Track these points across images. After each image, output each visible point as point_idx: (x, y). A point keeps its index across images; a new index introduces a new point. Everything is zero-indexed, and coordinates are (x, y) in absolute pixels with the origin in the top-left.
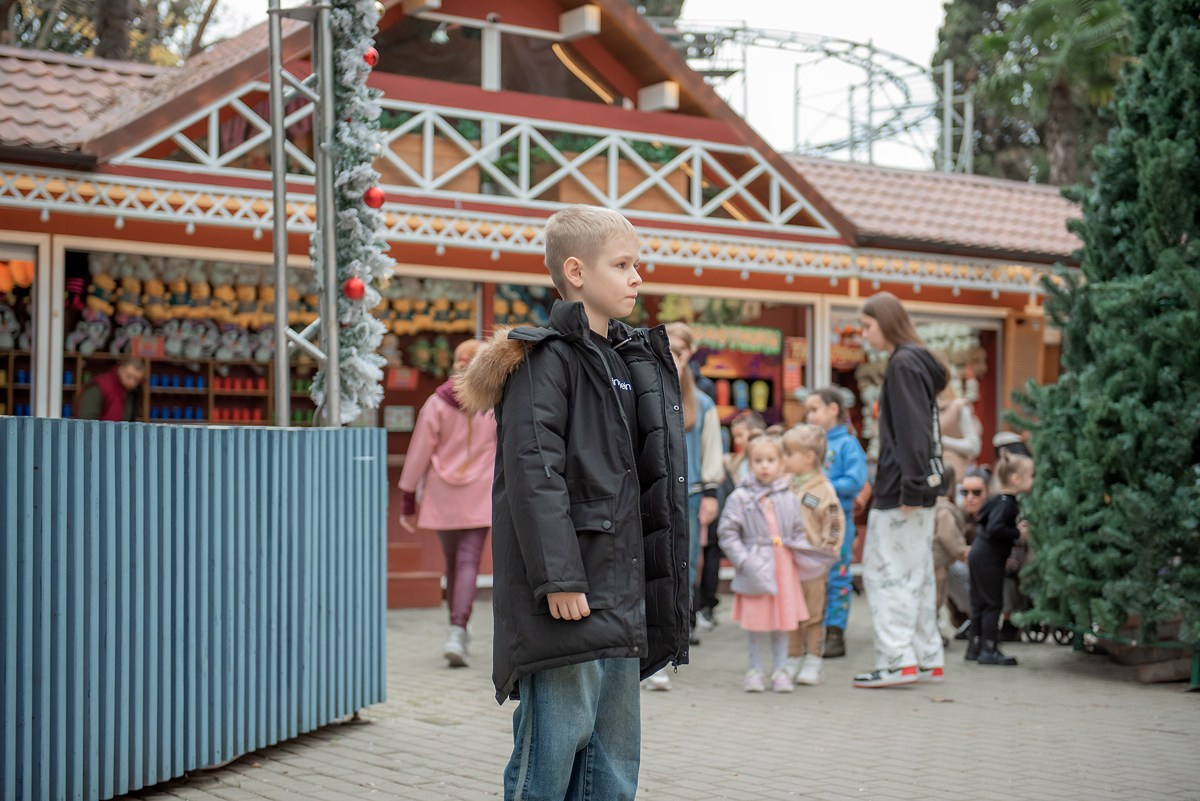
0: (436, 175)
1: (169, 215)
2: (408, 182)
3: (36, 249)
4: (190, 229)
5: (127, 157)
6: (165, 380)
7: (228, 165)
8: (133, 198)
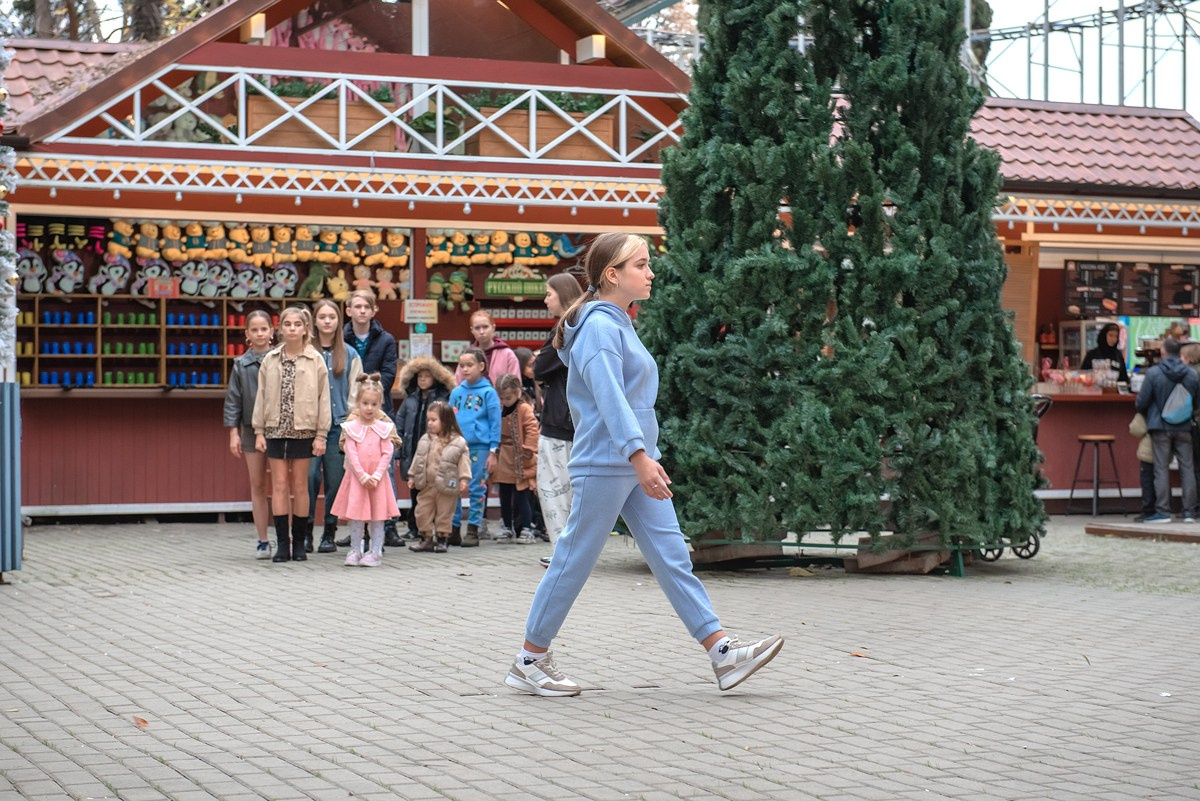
0: (350, 137)
1: (98, 184)
2: (323, 144)
5: (58, 137)
8: (65, 171)
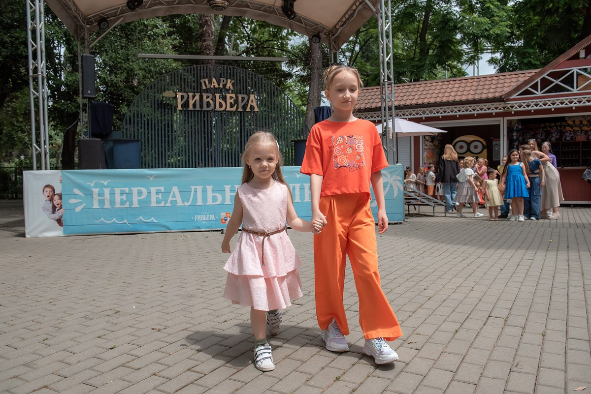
1: (527, 108)
3: (500, 120)
4: (533, 111)
5: (514, 96)
6: (574, 147)
7: (543, 93)
8: (516, 106)
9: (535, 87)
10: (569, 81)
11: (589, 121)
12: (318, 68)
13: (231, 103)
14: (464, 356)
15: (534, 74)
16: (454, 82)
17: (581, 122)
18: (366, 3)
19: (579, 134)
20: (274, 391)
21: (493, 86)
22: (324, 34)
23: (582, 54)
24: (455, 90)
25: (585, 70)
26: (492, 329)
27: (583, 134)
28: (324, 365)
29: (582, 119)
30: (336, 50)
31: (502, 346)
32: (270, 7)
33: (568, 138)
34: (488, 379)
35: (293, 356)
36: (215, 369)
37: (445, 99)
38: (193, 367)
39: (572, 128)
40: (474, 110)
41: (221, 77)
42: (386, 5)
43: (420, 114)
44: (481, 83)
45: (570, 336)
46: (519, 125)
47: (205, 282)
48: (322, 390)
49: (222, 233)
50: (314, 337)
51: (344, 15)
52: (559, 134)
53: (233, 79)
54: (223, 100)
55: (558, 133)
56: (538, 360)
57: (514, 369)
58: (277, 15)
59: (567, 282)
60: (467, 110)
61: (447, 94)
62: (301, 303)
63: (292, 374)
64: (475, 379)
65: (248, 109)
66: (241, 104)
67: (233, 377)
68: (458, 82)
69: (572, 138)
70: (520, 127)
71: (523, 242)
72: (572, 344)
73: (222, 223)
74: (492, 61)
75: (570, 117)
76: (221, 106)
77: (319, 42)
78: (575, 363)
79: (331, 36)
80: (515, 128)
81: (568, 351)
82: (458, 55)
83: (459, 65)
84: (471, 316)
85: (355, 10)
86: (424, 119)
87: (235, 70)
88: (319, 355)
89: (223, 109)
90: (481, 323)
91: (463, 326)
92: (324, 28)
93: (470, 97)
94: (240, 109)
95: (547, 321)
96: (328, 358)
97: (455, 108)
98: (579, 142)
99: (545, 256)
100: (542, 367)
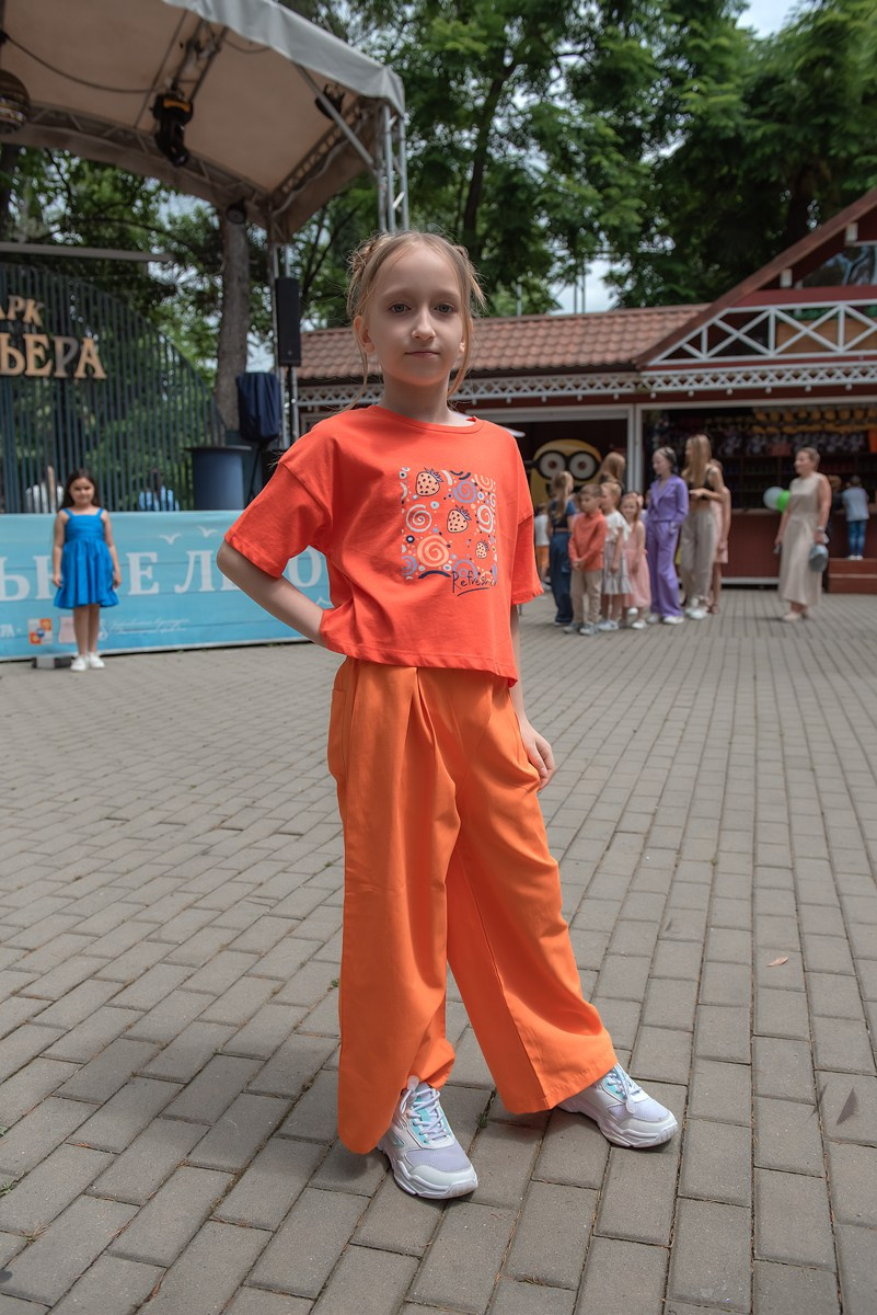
0: (845, 343)
1: (681, 388)
2: (828, 350)
3: (627, 412)
4: (691, 394)
5: (657, 361)
7: (712, 356)
8: (660, 381)
9: (696, 343)
10: (760, 333)
11: (796, 416)
12: (239, 279)
13: (38, 357)
14: (574, 917)
15: (694, 315)
16: (535, 325)
17: (781, 417)
18: (350, 143)
19: (776, 440)
20: (209, 1022)
21: (615, 338)
22: (257, 203)
23: (786, 281)
24: (538, 341)
25: (791, 312)
26: (621, 859)
27: (784, 441)
28: (304, 957)
29: (783, 411)
30: (283, 242)
31: (642, 892)
32: (126, 132)
33: (757, 449)
34: (620, 958)
35: (238, 944)
36: (74, 988)
37: (517, 363)
38: (23, 988)
39: (764, 427)
40: (577, 387)
41: (10, 292)
42: (396, 151)
43: (467, 393)
44: (592, 330)
45: (760, 862)
46: (665, 420)
47: (13, 789)
48: (306, 1010)
49: (35, 666)
50: (277, 899)
51: (300, 165)
52: (740, 440)
53: (42, 300)
54: (17, 347)
55: (738, 438)
56: (706, 915)
57: (665, 934)
58: (143, 150)
59: (753, 752)
60: (562, 387)
61: (521, 351)
62: (240, 825)
63: (241, 982)
64: (596, 961)
65: (80, 373)
66: (62, 361)
67: (115, 1001)
68: (544, 324)
69: (763, 448)
70: (666, 424)
71: (673, 669)
72: (766, 877)
73: (33, 642)
74: (610, 279)
75: (761, 408)
76: (12, 361)
77: (244, 222)
78: (769, 915)
79: (270, 208)
80: (657, 427)
81: (758, 892)
82: (544, 262)
83: (545, 281)
84: (581, 834)
85: (325, 156)
86: (474, 403)
87: (45, 279)
88: (291, 937)
89: (18, 370)
90: (601, 846)
91: (568, 856)
92: (254, 191)
93: (570, 360)
94: (61, 373)
95: (719, 834)
96: (311, 943)
97: (539, 381)
98: (774, 460)
99: (715, 700)
100: (713, 927)
